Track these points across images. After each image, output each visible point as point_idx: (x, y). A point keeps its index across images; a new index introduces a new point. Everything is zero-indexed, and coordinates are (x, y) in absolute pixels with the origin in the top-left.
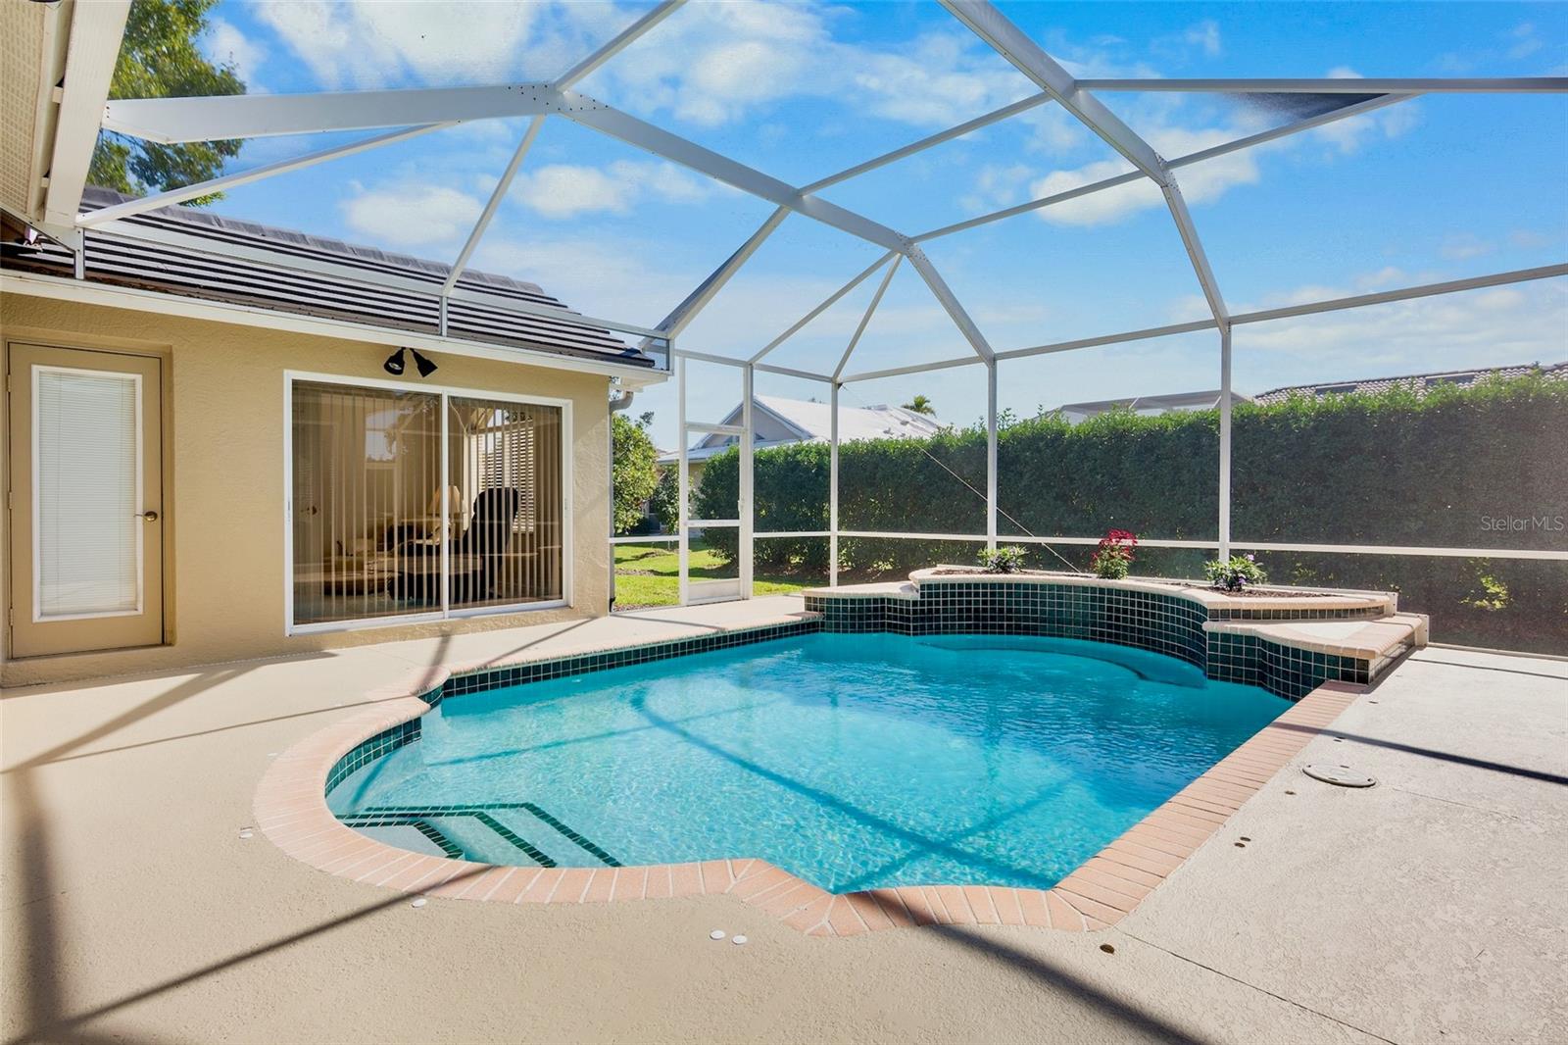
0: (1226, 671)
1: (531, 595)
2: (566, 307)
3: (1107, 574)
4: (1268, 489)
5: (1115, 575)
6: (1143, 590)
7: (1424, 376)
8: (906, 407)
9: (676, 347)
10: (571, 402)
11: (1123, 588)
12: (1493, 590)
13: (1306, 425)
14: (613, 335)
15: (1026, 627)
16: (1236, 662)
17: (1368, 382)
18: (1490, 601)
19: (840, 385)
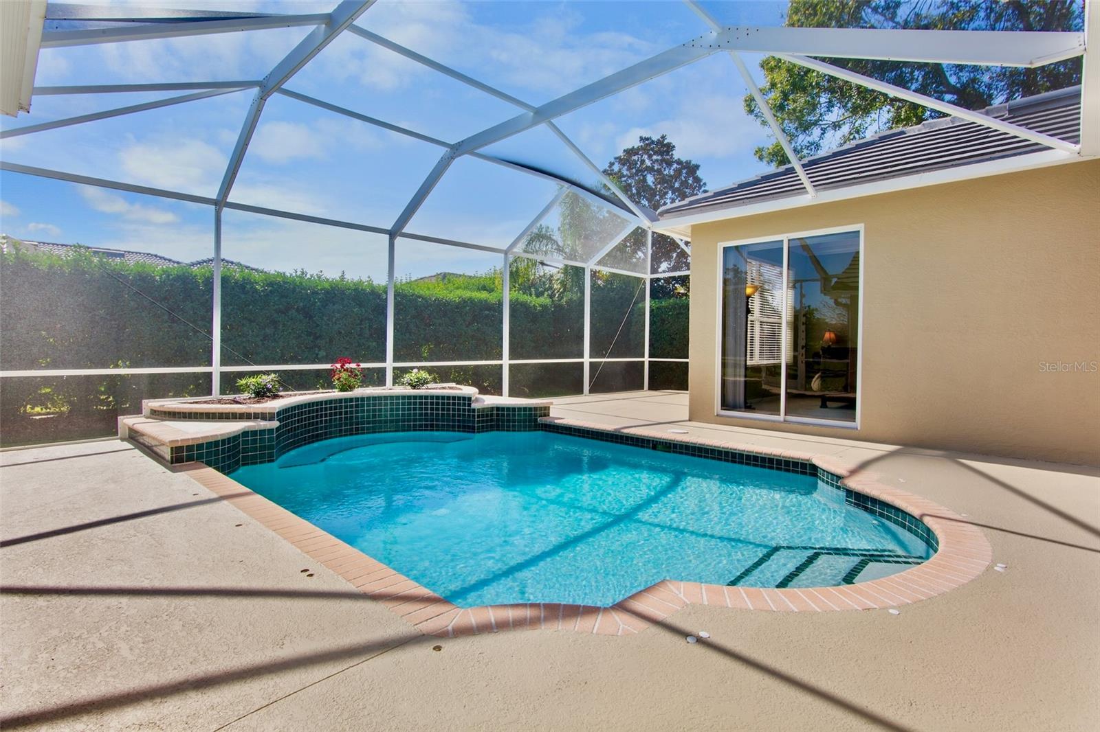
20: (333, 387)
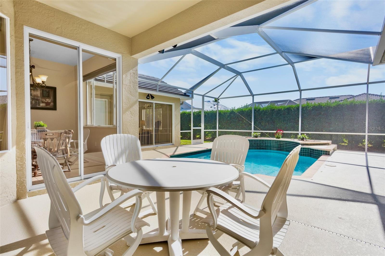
0: (304, 154)
1: (160, 143)
2: (167, 83)
3: (278, 138)
4: (303, 122)
5: (279, 138)
6: (286, 141)
7: (329, 97)
8: (213, 101)
9: (194, 93)
10: (174, 104)
11: (282, 140)
12: (346, 141)
13: (311, 109)
14: (179, 90)
15: (262, 148)
16: (306, 153)
17: (317, 98)
18: (345, 143)
19: (219, 99)
20: (274, 137)
